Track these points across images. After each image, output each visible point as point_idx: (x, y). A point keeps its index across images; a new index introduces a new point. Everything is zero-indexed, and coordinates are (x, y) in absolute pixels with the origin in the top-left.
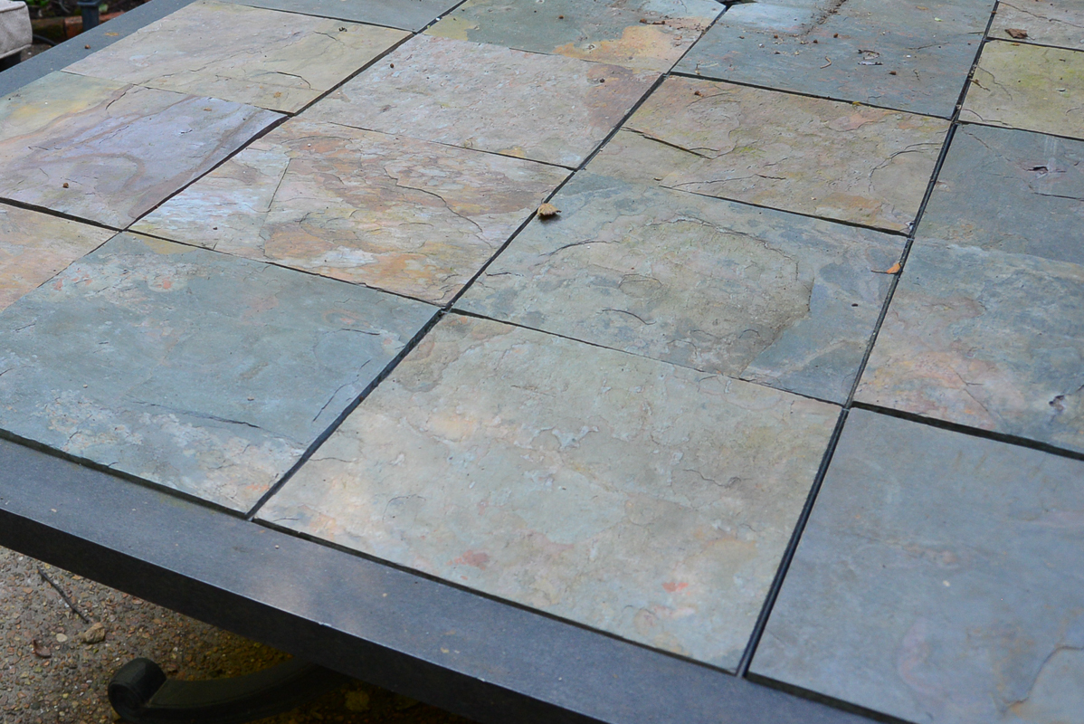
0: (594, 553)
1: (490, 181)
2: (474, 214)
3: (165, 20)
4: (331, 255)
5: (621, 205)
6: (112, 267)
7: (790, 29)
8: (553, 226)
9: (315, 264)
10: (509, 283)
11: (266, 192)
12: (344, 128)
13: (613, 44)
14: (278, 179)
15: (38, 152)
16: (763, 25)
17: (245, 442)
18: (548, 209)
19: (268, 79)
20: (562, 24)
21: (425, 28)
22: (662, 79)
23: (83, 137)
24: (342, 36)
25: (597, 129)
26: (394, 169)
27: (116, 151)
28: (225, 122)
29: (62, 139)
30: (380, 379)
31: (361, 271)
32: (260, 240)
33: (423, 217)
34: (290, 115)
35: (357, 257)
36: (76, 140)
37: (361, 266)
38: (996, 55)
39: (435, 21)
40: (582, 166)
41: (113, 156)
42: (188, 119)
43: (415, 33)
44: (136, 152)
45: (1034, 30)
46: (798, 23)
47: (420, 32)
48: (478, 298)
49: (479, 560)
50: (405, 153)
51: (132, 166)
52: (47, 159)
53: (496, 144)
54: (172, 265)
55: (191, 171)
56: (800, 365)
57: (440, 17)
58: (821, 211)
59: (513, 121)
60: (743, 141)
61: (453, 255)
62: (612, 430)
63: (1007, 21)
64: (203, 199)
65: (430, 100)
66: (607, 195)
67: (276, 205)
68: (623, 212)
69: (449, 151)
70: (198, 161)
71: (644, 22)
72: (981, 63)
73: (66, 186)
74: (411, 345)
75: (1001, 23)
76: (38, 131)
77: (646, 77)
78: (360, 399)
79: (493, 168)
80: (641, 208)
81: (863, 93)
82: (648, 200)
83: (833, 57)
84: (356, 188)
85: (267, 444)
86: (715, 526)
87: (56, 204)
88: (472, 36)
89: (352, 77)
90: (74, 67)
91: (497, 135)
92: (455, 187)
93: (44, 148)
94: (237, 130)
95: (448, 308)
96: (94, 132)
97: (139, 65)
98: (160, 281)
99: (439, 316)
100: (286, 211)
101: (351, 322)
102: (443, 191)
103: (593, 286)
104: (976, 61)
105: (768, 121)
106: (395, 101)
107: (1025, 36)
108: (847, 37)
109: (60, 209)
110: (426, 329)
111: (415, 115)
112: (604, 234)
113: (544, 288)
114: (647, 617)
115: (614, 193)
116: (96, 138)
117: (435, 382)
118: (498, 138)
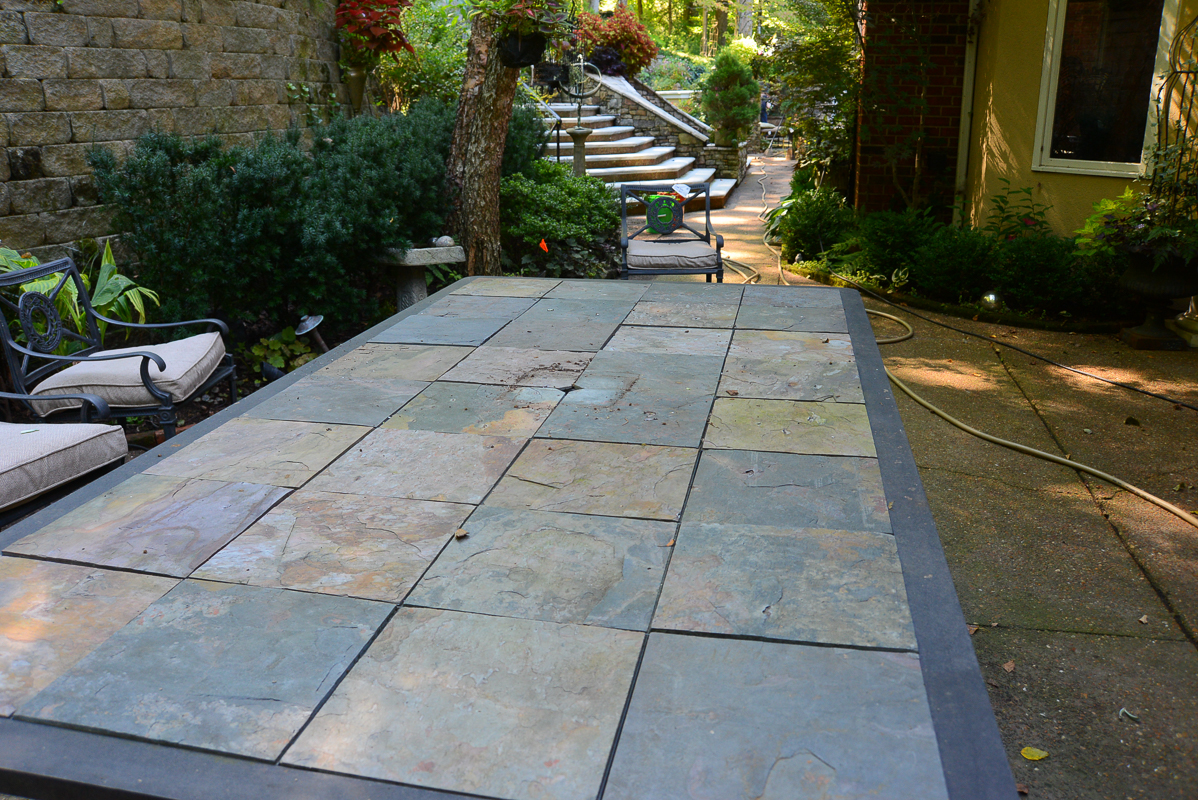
0: (500, 750)
1: (424, 518)
2: (416, 541)
4: (324, 579)
5: (506, 524)
6: (179, 604)
7: (604, 404)
8: (465, 543)
9: (314, 586)
10: (439, 583)
11: (281, 542)
12: (331, 494)
13: (498, 423)
14: (288, 532)
15: (125, 531)
16: (588, 402)
17: (272, 712)
18: (461, 533)
19: (281, 466)
20: (466, 413)
21: (382, 424)
22: (529, 441)
23: (157, 518)
24: (329, 434)
25: (490, 478)
26: (363, 517)
27: (180, 525)
28: (253, 497)
29: (142, 520)
30: (359, 656)
31: (344, 587)
32: (278, 574)
33: (383, 547)
34: (296, 489)
35: (341, 578)
36: (152, 520)
37: (344, 584)
38: (721, 406)
39: (388, 419)
40: (482, 502)
41: (178, 528)
42: (228, 498)
43: (375, 428)
44: (193, 524)
45: (741, 390)
46: (608, 399)
47: (379, 427)
48: (421, 595)
49: (428, 768)
50: (370, 506)
51: (191, 534)
52: (132, 535)
53: (428, 494)
54: (219, 598)
55: (231, 533)
56: (619, 611)
57: (391, 416)
58: (627, 513)
59: (438, 478)
60: (579, 476)
61: (403, 569)
63: (728, 385)
64: (239, 551)
65: (385, 470)
66: (498, 519)
67: (287, 550)
68: (508, 528)
69: (399, 502)
70: (236, 526)
71: (517, 407)
72: (714, 413)
73: (145, 552)
74: (379, 631)
75: (724, 387)
76: (125, 517)
77: (519, 442)
78: (347, 672)
79: (426, 510)
80: (519, 524)
81: (647, 438)
82: (523, 519)
83: (629, 417)
84: (340, 532)
85: (287, 712)
87: (139, 566)
88: (411, 426)
89: (335, 460)
90: (150, 470)
91: (428, 488)
92: (403, 525)
93: (130, 527)
94: (261, 503)
95: (401, 604)
96: (164, 513)
98: (211, 610)
99: (396, 609)
100: (295, 553)
101: (338, 621)
102: (395, 529)
103: (492, 578)
104: (711, 411)
105: (593, 461)
106: (364, 473)
107: (737, 394)
108: (637, 405)
109: (141, 569)
110: (388, 620)
111: (376, 481)
112: (497, 544)
113: (461, 583)
114: (536, 786)
115: (502, 517)
116: (166, 517)
117: (395, 654)
118: (429, 490)
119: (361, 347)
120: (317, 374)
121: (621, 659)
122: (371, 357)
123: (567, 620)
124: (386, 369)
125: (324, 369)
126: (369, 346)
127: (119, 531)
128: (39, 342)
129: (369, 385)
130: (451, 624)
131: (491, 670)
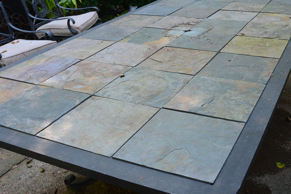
0: (95, 138)
1: (115, 70)
2: (108, 77)
3: (68, 42)
4: (75, 87)
5: (138, 73)
8: (123, 78)
9: (72, 89)
10: (107, 90)
11: (69, 75)
12: (92, 62)
13: (157, 41)
14: (73, 73)
15: (28, 71)
16: (190, 35)
17: (40, 122)
19: (82, 53)
20: (148, 38)
21: (120, 41)
22: (163, 47)
23: (38, 67)
24: (102, 44)
26: (96, 69)
27: (44, 70)
28: (68, 62)
29: (34, 68)
30: (73, 109)
31: (80, 89)
32: (63, 85)
33: (98, 78)
34: (82, 60)
35: (80, 87)
36: (37, 68)
38: (236, 38)
39: (123, 39)
40: (135, 66)
41: (43, 71)
42: (61, 62)
43: (117, 42)
44: (48, 70)
47: (118, 42)
48: (100, 93)
49: (73, 141)
50: (101, 66)
51: (45, 72)
54: (43, 91)
55: (57, 72)
56: (157, 101)
57: (124, 38)
58: (179, 72)
60: (172, 59)
61: (99, 85)
62: (112, 116)
63: (243, 31)
64: (56, 78)
65: (112, 55)
69: (110, 65)
70: (59, 70)
71: (166, 36)
72: (231, 41)
73: (30, 77)
74: (82, 102)
75: (241, 32)
76: (30, 67)
77: (159, 47)
78: (67, 113)
79: (117, 68)
80: (142, 73)
81: (202, 48)
83: (201, 41)
84: (87, 73)
85: (44, 122)
86: (121, 132)
87: (27, 81)
88: (128, 42)
90: (44, 53)
92: (107, 72)
93: (30, 70)
94: (70, 64)
95: (93, 95)
96: (41, 66)
97: (57, 52)
98: (39, 94)
99: (91, 96)
100: (71, 79)
101: (72, 99)
102: (104, 73)
103: (124, 89)
105: (179, 55)
106: (105, 56)
107: (244, 35)
108: (206, 37)
109: (27, 82)
110: (87, 99)
111: (107, 58)
112: (132, 79)
113: (114, 90)
114: (99, 149)
115: (139, 71)
116: (41, 67)
117: (83, 109)
118: (122, 62)
119: (128, 16)
120: (109, 24)
121: (147, 115)
122: (129, 19)
123: (139, 103)
124: (132, 23)
125: (112, 23)
126: (131, 16)
127: (26, 71)
128: (39, 14)
129: (123, 28)
130: (103, 102)
131: (107, 116)
